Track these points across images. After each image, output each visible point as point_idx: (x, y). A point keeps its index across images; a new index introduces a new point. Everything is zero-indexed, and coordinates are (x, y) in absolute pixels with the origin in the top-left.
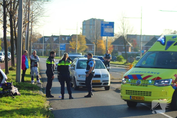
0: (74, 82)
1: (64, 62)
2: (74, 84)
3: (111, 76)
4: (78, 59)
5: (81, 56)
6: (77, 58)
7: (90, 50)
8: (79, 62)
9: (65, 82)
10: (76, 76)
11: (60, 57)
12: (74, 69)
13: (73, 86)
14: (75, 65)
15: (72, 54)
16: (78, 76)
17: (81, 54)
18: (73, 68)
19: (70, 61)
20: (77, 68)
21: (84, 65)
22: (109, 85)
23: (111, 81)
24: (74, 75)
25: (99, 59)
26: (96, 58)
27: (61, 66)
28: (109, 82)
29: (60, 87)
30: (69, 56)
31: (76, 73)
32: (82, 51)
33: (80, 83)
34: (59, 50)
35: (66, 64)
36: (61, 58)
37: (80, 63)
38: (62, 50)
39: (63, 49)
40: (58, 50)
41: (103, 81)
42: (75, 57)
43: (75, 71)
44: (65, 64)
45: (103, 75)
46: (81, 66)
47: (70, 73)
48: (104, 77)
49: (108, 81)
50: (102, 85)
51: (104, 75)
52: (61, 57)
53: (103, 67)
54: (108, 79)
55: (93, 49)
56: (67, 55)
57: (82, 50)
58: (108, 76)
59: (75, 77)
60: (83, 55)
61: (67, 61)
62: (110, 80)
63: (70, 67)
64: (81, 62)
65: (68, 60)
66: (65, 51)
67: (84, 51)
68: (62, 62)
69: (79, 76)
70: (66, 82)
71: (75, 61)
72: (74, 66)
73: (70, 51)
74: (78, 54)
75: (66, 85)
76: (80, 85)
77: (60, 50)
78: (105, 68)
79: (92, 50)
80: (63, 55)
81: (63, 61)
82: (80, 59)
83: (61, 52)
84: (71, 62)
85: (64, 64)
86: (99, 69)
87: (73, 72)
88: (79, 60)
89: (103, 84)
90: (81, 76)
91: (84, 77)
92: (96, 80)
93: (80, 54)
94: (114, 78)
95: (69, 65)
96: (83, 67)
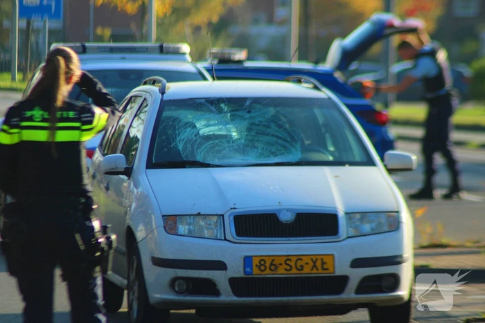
0: (133, 276)
1: (44, 120)
2: (129, 287)
3: (416, 222)
4: (155, 88)
5: (187, 66)
6: (154, 83)
7: (256, 21)
8: (166, 114)
9: (58, 272)
10: (148, 224)
11: (18, 76)
12: (128, 172)
13: (124, 308)
14: (136, 140)
15: (112, 50)
16: (157, 221)
17: (185, 48)
18: (123, 165)
19: (97, 110)
20: (150, 165)
21: (208, 138)
22: (403, 292)
23: (422, 262)
24: (129, 222)
25: (325, 93)
26: (299, 81)
27: (23, 144)
28: (406, 272)
29: (15, 316)
30: (90, 71)
31: (142, 199)
32: (197, 29)
33: (173, 282)
34: (11, 17)
35: (62, 136)
36: (24, 86)
37: (175, 120)
38: (37, 23)
39: (42, 10)
40: (6, 23)
41: (357, 263)
42: (139, 77)
43: (136, 186)
44: (53, 129)
45: (359, 216)
46: (180, 147)
47: (89, 202)
48: (367, 227)
49: (396, 260)
50: (349, 295)
51: (364, 215)
52: (29, 76)
53: (358, 156)
54: (399, 244)
55: (280, 12)
56: (68, 59)
57: (200, 18)
58: (394, 223)
59: (140, 234)
60: (198, 56)
61: (68, 106)
62: (416, 255)
63: (98, 156)
64: (187, 115)
65: (80, 104)
66: (56, 24)
67: (210, 24)
68: (31, 119)
69: (171, 222)
70: (64, 278)
71: (136, 106)
72: (131, 143)
73: (104, 26)
74: (161, 50)
75: (61, 301)
76: (179, 293)
77: (24, 23)
78: (370, 162)
79: (271, 20)
80: (43, 64)
81: (37, 113)
82: (176, 89)
83: (32, 38)
84: (101, 116)
85: (41, 136)
86: (326, 169)
87: (119, 193)
88: (166, 97)
89: (353, 284)
90: (183, 229)
91: (206, 233)
92: (299, 258)
93: (177, 52)
94: (444, 241)
95: (89, 139)
96: (199, 158)
